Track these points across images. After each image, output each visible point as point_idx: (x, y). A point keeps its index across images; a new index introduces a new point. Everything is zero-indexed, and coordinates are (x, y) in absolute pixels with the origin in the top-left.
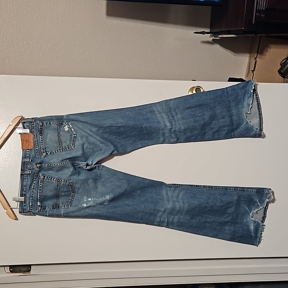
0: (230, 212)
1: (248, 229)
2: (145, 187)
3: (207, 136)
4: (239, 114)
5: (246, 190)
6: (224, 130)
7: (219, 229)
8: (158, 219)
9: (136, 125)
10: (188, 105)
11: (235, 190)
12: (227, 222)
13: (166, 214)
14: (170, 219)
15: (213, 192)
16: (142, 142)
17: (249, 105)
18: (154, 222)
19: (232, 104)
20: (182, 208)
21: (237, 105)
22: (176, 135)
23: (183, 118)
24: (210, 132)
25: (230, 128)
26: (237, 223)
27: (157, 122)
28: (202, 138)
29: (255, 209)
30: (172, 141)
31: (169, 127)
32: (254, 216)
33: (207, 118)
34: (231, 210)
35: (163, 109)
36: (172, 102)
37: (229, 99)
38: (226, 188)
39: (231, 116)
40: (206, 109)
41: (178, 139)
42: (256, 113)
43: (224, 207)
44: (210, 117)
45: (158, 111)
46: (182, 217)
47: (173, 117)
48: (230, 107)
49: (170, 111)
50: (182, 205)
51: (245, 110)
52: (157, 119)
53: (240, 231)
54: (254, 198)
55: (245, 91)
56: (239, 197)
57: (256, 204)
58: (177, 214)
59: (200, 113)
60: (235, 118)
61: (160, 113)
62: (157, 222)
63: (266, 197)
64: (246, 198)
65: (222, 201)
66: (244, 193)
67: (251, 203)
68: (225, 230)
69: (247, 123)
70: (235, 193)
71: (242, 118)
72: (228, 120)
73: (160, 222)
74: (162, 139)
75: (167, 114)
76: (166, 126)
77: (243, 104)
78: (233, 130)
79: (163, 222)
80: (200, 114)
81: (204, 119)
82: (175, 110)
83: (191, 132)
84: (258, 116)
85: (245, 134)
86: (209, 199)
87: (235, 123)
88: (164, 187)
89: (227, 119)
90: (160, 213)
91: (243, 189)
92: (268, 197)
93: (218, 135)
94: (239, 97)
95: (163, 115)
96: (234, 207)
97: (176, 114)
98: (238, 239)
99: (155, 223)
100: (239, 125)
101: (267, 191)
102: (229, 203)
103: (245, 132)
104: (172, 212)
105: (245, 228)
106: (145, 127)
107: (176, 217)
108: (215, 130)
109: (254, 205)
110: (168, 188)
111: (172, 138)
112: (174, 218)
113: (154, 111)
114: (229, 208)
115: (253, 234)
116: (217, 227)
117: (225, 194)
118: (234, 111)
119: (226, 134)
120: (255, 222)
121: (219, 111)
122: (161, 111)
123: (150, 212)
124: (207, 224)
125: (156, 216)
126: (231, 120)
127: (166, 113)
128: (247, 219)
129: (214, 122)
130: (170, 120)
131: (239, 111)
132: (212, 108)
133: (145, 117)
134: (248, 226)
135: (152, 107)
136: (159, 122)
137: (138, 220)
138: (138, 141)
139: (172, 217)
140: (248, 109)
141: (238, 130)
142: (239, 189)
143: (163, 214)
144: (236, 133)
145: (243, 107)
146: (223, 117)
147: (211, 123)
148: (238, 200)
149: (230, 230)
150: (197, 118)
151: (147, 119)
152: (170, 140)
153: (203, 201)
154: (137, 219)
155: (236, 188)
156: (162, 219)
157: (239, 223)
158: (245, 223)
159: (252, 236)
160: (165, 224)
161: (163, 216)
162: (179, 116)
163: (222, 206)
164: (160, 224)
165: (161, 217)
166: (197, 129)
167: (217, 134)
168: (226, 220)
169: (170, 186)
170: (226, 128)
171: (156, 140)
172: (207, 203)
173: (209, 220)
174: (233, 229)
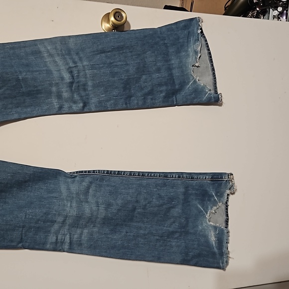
0: (175, 214)
1: (207, 242)
2: (25, 182)
3: (134, 101)
4: (182, 67)
5: (196, 177)
6: (161, 92)
7: (161, 246)
8: (52, 238)
9: (7, 73)
10: (100, 47)
11: (179, 177)
12: (173, 233)
13: (67, 227)
14: (76, 236)
15: (144, 182)
16: (19, 110)
17: (196, 53)
18: (45, 243)
19: (171, 50)
20: (95, 213)
21: (178, 52)
22: (81, 97)
23: (93, 67)
24: (139, 94)
25: (170, 87)
26: (187, 233)
27: (46, 70)
28: (126, 104)
29: (212, 208)
30: (75, 107)
31: (68, 81)
32: (212, 218)
33: (132, 69)
34: (177, 211)
35: (56, 48)
36: (71, 40)
37: (166, 42)
38: (165, 175)
39: (170, 69)
40: (129, 54)
41: (85, 105)
42: (207, 67)
43: (164, 206)
44: (138, 69)
45: (48, 51)
46: (96, 229)
47: (75, 62)
48: (167, 55)
49: (69, 54)
50: (94, 208)
51: (191, 60)
52: (46, 66)
53: (195, 246)
54: (208, 189)
55: (189, 32)
56: (187, 188)
57: (213, 200)
58: (86, 226)
59: (120, 61)
60: (176, 73)
61: (51, 55)
62: (52, 243)
63: (226, 188)
64: (197, 190)
65: (160, 197)
66: (194, 183)
67: (205, 197)
68: (171, 246)
69: (195, 81)
70: (179, 182)
71: (187, 75)
72: (166, 75)
73: (56, 242)
74: (56, 105)
75: (65, 58)
76: (62, 79)
77: (187, 51)
78: (175, 92)
79: (63, 243)
80: (120, 63)
81: (127, 71)
82: (77, 54)
83: (106, 92)
84: (211, 73)
85: (194, 98)
86: (140, 193)
87: (177, 82)
88: (62, 179)
89: (164, 74)
90: (56, 226)
91: (191, 176)
92: (229, 187)
93: (152, 99)
94: (181, 41)
95: (57, 59)
96: (180, 206)
97: (81, 59)
98: (195, 261)
99: (48, 246)
100: (183, 84)
101: (227, 177)
102: (171, 199)
103: (193, 95)
104: (78, 222)
105: (202, 240)
106: (24, 80)
107: (86, 231)
108: (146, 91)
109: (209, 200)
110: (70, 180)
111: (75, 102)
112: (81, 234)
113: (40, 52)
114: (173, 207)
115: (216, 250)
116: (158, 244)
117: (165, 185)
118: (174, 62)
119: (165, 97)
120: (215, 228)
121: (151, 59)
122: (53, 52)
123: (37, 225)
124: (140, 239)
125: (49, 231)
126: (171, 75)
127: (63, 55)
128: (202, 224)
129: (144, 77)
130: (70, 68)
131: (181, 62)
132: (139, 54)
133: (24, 61)
134: (206, 237)
135: (36, 45)
136: (49, 72)
137: (13, 244)
138: (11, 108)
139: (79, 231)
140: (196, 58)
141: (183, 93)
142: (185, 176)
143: (60, 228)
144: (180, 97)
145: (188, 55)
146: (158, 70)
147: (140, 78)
148: (186, 194)
149: (178, 246)
150: (116, 70)
151: (27, 65)
152: (71, 107)
153: (129, 198)
154: (12, 241)
155: (180, 175)
156: (60, 237)
157: (191, 233)
158: (201, 231)
159: (214, 253)
160: (66, 247)
161: (62, 232)
162: (85, 63)
163: (162, 205)
164: (57, 247)
165: (57, 233)
166: (116, 88)
167: (150, 97)
168: (171, 229)
169: (72, 176)
170: (164, 88)
171: (46, 107)
172: (137, 201)
173: (142, 232)
174: (183, 244)
